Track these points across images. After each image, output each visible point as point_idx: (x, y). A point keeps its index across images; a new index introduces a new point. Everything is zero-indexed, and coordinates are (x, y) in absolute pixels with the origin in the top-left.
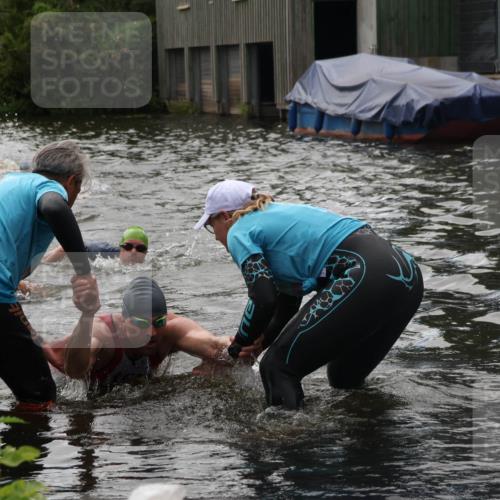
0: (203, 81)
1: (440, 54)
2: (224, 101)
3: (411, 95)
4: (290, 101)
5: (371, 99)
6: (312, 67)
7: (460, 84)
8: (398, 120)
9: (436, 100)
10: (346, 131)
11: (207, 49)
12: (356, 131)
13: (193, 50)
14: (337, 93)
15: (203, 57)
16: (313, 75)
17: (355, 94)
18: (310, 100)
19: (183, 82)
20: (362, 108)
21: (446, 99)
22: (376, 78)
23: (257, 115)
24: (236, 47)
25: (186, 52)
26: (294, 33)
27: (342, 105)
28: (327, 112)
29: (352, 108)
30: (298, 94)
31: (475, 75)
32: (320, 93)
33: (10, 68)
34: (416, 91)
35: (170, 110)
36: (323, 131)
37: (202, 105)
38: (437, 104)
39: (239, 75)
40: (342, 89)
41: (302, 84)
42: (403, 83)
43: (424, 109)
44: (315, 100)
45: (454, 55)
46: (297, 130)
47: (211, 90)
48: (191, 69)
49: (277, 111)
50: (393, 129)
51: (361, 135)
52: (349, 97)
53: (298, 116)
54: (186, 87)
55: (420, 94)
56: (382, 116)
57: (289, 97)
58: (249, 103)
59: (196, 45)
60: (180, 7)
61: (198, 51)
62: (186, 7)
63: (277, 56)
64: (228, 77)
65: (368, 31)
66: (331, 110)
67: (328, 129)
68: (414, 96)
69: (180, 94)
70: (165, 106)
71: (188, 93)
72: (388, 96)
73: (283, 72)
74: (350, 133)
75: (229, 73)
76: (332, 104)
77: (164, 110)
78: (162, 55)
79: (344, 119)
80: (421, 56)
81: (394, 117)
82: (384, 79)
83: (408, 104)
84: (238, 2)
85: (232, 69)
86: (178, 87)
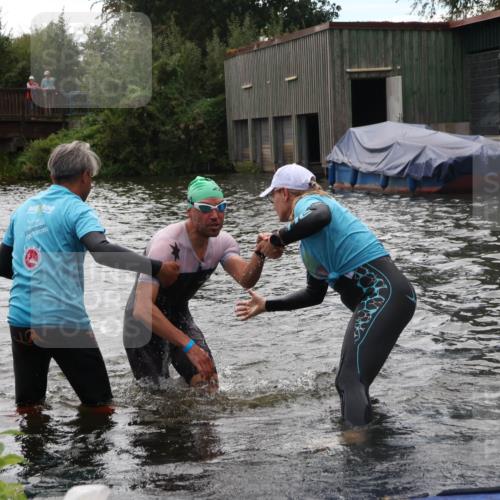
0: (264, 146)
1: (455, 121)
2: (280, 161)
3: (429, 155)
4: (329, 162)
5: (397, 159)
6: (347, 133)
7: (470, 145)
8: (419, 175)
9: (451, 159)
10: (375, 185)
11: (266, 120)
12: (384, 186)
13: (255, 121)
14: (368, 154)
15: (263, 126)
16: (348, 139)
17: (384, 154)
18: (346, 160)
19: (247, 146)
20: (389, 166)
21: (459, 158)
22: (400, 141)
24: (289, 117)
25: (250, 123)
26: (335, 105)
27: (369, 164)
28: (361, 170)
29: (381, 166)
30: (336, 155)
31: (481, 138)
32: (354, 155)
33: (109, 138)
34: (434, 152)
35: (238, 170)
36: (357, 186)
37: (262, 165)
38: (451, 162)
39: (292, 141)
40: (373, 151)
41: (338, 146)
42: (423, 145)
43: (441, 166)
44: (351, 161)
45: (467, 121)
46: (335, 185)
47: (269, 153)
48: (254, 136)
49: (323, 169)
50: (415, 183)
51: (388, 189)
52: (378, 158)
53: (337, 173)
54: (250, 151)
55: (438, 154)
56: (406, 171)
57: (329, 157)
59: (257, 116)
60: (244, 87)
61: (259, 122)
62: (248, 86)
63: (321, 125)
64: (283, 142)
65: (395, 103)
66: (364, 168)
67: (362, 183)
68: (433, 156)
69: (245, 157)
70: (233, 167)
71: (251, 156)
72: (409, 157)
73: (327, 137)
74: (380, 187)
75: (283, 139)
76: (364, 163)
77: (232, 170)
78: (230, 125)
79: (374, 175)
80: (439, 122)
81: (416, 172)
82: (407, 142)
83: (427, 162)
84: (290, 81)
85: (286, 135)
86: (244, 151)
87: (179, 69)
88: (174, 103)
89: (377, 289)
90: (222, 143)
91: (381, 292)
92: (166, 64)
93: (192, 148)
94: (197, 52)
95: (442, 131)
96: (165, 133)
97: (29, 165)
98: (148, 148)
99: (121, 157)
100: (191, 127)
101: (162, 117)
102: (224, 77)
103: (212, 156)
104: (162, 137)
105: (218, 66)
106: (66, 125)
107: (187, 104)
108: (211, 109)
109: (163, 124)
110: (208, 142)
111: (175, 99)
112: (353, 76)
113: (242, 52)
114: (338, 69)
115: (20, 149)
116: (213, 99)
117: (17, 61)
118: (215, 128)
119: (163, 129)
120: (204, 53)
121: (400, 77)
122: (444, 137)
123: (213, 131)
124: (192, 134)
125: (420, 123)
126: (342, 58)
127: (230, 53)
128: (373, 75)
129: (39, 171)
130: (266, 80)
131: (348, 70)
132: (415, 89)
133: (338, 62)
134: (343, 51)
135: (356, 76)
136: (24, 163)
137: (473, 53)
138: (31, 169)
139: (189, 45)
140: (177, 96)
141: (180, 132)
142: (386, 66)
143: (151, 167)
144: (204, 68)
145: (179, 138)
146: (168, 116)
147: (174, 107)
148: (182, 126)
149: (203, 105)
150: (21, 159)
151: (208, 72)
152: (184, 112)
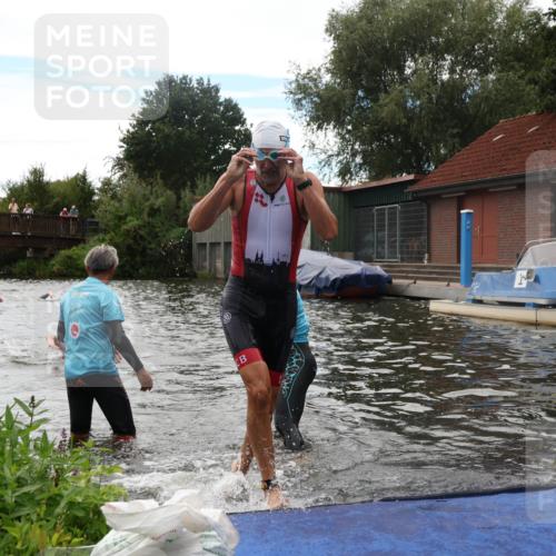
0: (217, 261)
1: (344, 251)
2: (226, 272)
5: (307, 274)
7: (355, 267)
8: (322, 285)
9: (342, 275)
11: (219, 244)
13: (211, 244)
15: (217, 248)
19: (205, 260)
21: (347, 275)
25: (208, 245)
31: (362, 263)
34: (331, 270)
35: (199, 276)
37: (215, 273)
38: (342, 278)
42: (323, 265)
43: (336, 279)
45: (350, 251)
47: (221, 266)
48: (210, 254)
50: (318, 290)
54: (207, 264)
55: (333, 272)
56: (313, 282)
59: (213, 241)
61: (214, 245)
68: (329, 272)
69: (204, 267)
70: (196, 274)
71: (208, 267)
72: (315, 273)
77: (195, 276)
78: (195, 247)
80: (334, 250)
81: (319, 283)
82: (314, 263)
83: (326, 277)
86: (203, 264)
87: (162, 208)
88: (157, 230)
89: (295, 360)
90: (189, 257)
91: (297, 363)
94: (174, 197)
96: (151, 249)
98: (138, 259)
101: (149, 239)
104: (149, 251)
106: (84, 241)
107: (167, 231)
109: (150, 243)
111: (159, 227)
115: (52, 256)
117: (53, 197)
119: (150, 246)
120: (179, 198)
122: (338, 261)
129: (64, 271)
137: (357, 207)
138: (59, 269)
139: (169, 192)
140: (160, 225)
141: (161, 249)
143: (140, 271)
144: (178, 207)
145: (161, 254)
146: (153, 238)
147: (157, 233)
148: (162, 245)
149: (178, 231)
150: (53, 262)
151: (182, 211)
152: (164, 236)
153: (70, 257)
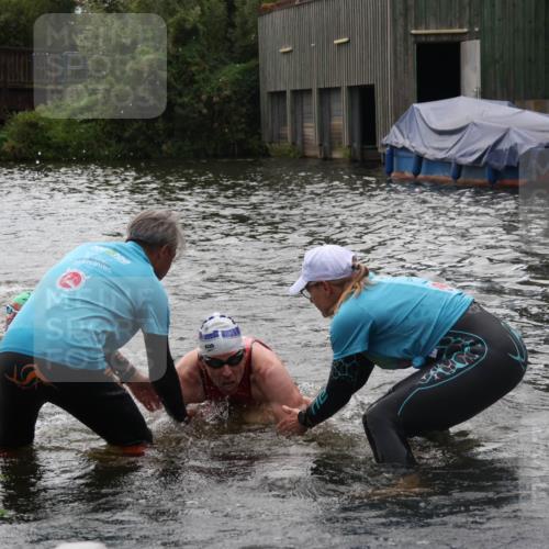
0: (305, 124)
1: (546, 98)
2: (326, 144)
3: (514, 139)
4: (387, 145)
5: (474, 143)
6: (409, 110)
8: (501, 164)
9: (540, 144)
10: (444, 176)
11: (309, 91)
12: (457, 176)
13: (295, 93)
14: (437, 137)
15: (305, 100)
16: (411, 119)
17: (455, 138)
18: (407, 144)
19: (285, 124)
20: (463, 152)
22: (475, 121)
23: (359, 158)
24: (338, 89)
25: (288, 95)
26: (396, 76)
27: (441, 150)
28: (426, 156)
29: (452, 152)
30: (395, 137)
32: (418, 137)
34: (520, 135)
35: (272, 154)
36: (421, 176)
37: (304, 148)
39: (341, 119)
40: (441, 133)
41: (398, 127)
42: (507, 127)
44: (414, 145)
46: (393, 175)
47: (313, 134)
48: (293, 112)
49: (379, 155)
50: (495, 174)
51: (461, 180)
52: (449, 141)
53: (395, 159)
54: (288, 131)
55: (525, 139)
56: (484, 159)
57: (386, 140)
58: (350, 146)
59: (298, 88)
60: (282, 50)
61: (300, 94)
62: (288, 49)
63: (379, 100)
64: (330, 120)
65: (471, 74)
66: (430, 154)
67: (427, 173)
68: (518, 140)
69: (281, 137)
70: (267, 149)
71: (289, 136)
72: (489, 142)
73: (385, 116)
74: (450, 179)
75: (330, 116)
76: (431, 148)
77: (266, 154)
78: (264, 98)
79: (443, 163)
80: (527, 98)
81: (497, 161)
82: (485, 123)
83: (511, 148)
84: (339, 44)
85: (334, 113)
86: (280, 130)
87: (200, 27)
88: (194, 69)
90: (254, 120)
92: (185, 20)
93: (216, 125)
95: (529, 109)
96: (182, 106)
97: (11, 142)
99: (127, 135)
100: (215, 99)
101: (179, 87)
102: (257, 38)
103: (241, 136)
104: (179, 110)
105: (250, 24)
107: (211, 72)
108: (240, 77)
109: (180, 95)
110: (236, 118)
111: (196, 64)
112: (419, 39)
113: (280, 6)
114: (400, 30)
116: (243, 65)
118: (245, 101)
119: (179, 101)
120: (232, 8)
121: (478, 42)
122: (531, 117)
123: (243, 105)
124: (216, 108)
125: (502, 99)
126: (406, 16)
127: (265, 8)
128: (445, 39)
129: (24, 151)
130: (310, 42)
131: (413, 32)
132: (497, 56)
133: (401, 21)
134: (406, 9)
135: (423, 39)
136: (6, 141)
138: (13, 147)
140: (198, 60)
141: (201, 105)
142: (461, 27)
143: (164, 147)
144: (232, 25)
145: (200, 112)
146: (186, 85)
147: (194, 75)
148: (204, 97)
149: (232, 71)
151: (238, 31)
152: (206, 80)
153: (33, 125)
